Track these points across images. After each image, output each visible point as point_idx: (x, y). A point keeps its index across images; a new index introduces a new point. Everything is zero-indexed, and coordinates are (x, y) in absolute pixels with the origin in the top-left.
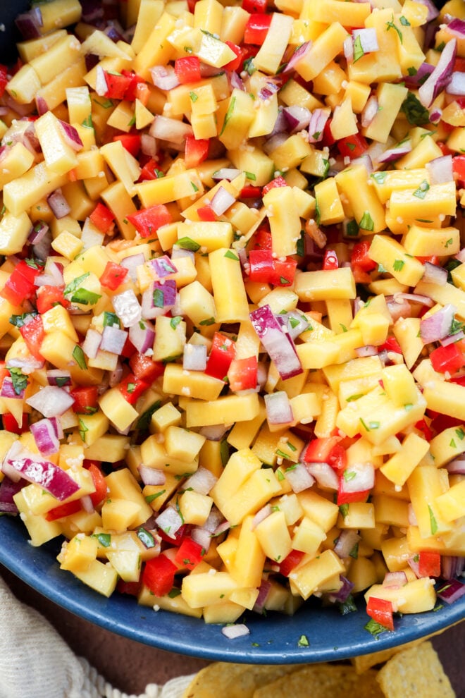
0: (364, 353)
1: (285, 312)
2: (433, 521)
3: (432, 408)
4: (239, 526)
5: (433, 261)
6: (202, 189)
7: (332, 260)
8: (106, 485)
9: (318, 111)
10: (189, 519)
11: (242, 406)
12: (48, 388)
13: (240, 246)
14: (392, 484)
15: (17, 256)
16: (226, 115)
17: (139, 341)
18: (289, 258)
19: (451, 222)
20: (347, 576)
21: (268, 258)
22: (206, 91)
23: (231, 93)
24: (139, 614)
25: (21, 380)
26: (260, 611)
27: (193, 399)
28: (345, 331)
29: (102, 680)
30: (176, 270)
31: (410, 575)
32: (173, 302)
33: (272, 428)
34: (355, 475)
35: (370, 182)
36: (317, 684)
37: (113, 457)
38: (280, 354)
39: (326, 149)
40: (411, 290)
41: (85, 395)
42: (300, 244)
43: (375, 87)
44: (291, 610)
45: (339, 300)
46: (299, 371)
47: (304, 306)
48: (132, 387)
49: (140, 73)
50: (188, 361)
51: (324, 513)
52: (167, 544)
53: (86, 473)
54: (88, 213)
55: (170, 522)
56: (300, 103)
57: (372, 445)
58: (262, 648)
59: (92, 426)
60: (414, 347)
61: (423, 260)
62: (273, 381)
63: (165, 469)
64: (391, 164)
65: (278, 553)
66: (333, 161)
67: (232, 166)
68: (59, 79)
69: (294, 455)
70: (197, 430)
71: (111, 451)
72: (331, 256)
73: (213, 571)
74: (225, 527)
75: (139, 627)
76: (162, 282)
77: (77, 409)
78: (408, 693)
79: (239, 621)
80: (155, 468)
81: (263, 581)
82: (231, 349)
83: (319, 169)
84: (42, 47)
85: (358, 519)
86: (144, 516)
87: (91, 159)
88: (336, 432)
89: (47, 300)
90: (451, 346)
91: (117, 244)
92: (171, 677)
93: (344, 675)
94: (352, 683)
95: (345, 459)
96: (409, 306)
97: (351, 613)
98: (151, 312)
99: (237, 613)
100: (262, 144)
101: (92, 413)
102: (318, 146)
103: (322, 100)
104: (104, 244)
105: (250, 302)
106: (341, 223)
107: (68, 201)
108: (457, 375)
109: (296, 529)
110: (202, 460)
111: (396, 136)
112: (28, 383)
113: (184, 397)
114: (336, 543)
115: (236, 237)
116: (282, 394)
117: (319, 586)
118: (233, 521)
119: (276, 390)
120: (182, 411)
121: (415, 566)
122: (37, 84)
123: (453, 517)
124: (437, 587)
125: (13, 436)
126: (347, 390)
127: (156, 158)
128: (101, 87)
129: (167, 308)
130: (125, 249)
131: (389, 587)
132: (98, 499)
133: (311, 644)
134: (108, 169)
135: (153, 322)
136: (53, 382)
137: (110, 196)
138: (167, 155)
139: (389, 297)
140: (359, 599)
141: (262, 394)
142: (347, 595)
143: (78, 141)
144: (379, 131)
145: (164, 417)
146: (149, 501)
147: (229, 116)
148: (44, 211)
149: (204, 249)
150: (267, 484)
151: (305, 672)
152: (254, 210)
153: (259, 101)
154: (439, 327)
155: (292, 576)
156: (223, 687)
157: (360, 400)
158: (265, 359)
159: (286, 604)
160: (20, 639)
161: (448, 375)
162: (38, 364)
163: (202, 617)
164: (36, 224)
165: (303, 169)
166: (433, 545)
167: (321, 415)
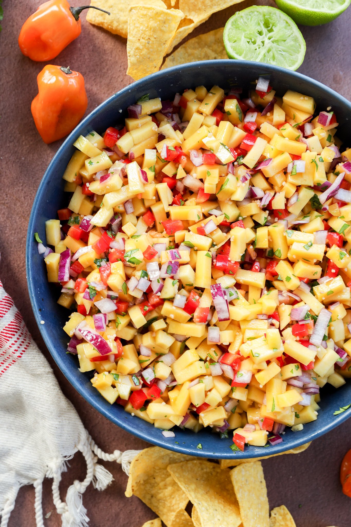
0: (261, 317)
1: (227, 288)
2: (274, 405)
3: (286, 352)
4: (182, 385)
5: (305, 280)
6: (202, 217)
7: (257, 268)
8: (122, 351)
9: (268, 192)
10: (158, 376)
11: (196, 329)
12: (106, 299)
13: (214, 251)
14: (259, 384)
15: (103, 228)
16: (222, 186)
17: (155, 288)
18: (236, 263)
19: (318, 263)
20: (227, 421)
21: (225, 260)
22: (215, 172)
23: (227, 174)
24: (124, 415)
25: (93, 292)
26: (182, 427)
27: (173, 320)
28: (255, 303)
29: (93, 442)
30: (181, 258)
31: (257, 427)
32: (176, 272)
33: (209, 343)
34: (242, 375)
35: (285, 234)
36: (200, 469)
37: (128, 338)
38: (221, 309)
39: (267, 212)
40: (291, 291)
41: (123, 306)
42: (244, 256)
43: (298, 188)
44: (197, 430)
45: (256, 287)
46: (229, 319)
47: (238, 286)
48: (147, 308)
49: (185, 151)
50: (176, 302)
51: (224, 388)
52: (145, 385)
53: (115, 344)
54: (143, 214)
55: (149, 375)
56: (260, 184)
57: (254, 363)
58: (179, 445)
59: (123, 321)
60: (285, 320)
61: (301, 279)
62: (214, 321)
63: (152, 350)
64: (296, 228)
65: (197, 403)
66: (269, 218)
67: (218, 208)
68: (143, 143)
69: (216, 358)
70: (172, 335)
71: (128, 334)
72: (257, 265)
73: (164, 403)
74: (174, 384)
75: (124, 422)
76: (173, 262)
77: (117, 312)
78: (243, 483)
79: (171, 430)
80: (147, 347)
81: (187, 414)
82: (198, 301)
83: (262, 221)
84: (138, 125)
85: (239, 395)
86: (137, 371)
87: (150, 188)
88: (238, 353)
89: (115, 257)
90: (303, 325)
91: (153, 233)
92: (127, 449)
93: (214, 468)
94: (217, 473)
95: (240, 366)
96: (289, 299)
97: (225, 438)
98: (164, 276)
99: (171, 426)
100: (237, 204)
101: (124, 315)
102: (264, 209)
103: (272, 186)
104: (147, 232)
105: (212, 278)
106: (266, 249)
107: (134, 207)
108: (302, 339)
109: (209, 393)
110: (171, 349)
111: (305, 213)
112: (97, 294)
113: (170, 318)
114: (226, 404)
115: (213, 245)
116: (217, 328)
117: (213, 422)
118: (179, 381)
119: (215, 325)
120: (166, 323)
121: (261, 423)
122: (133, 144)
123: (284, 406)
124: (269, 436)
125: (82, 317)
126: (249, 334)
127: (182, 193)
128: (164, 155)
129: (172, 275)
130: (157, 237)
131: (246, 431)
132: (118, 357)
133: (203, 449)
134: (157, 194)
135: (164, 279)
136: (109, 297)
137: (156, 209)
138: (187, 191)
139: (280, 292)
140: (230, 433)
141: (208, 325)
142: (226, 430)
143: (146, 180)
144: (295, 210)
145: (158, 325)
146: (140, 362)
147: (223, 187)
148: (121, 209)
149: (196, 248)
150: (200, 369)
151: (195, 462)
152: (225, 234)
153: (240, 183)
154: (300, 314)
155: (201, 415)
156: (153, 460)
157: (253, 341)
158: (213, 309)
159: (195, 427)
160: (61, 414)
161: (298, 338)
162: (105, 287)
163: (154, 424)
164: (116, 214)
165: (254, 218)
166: (272, 416)
167: (234, 342)
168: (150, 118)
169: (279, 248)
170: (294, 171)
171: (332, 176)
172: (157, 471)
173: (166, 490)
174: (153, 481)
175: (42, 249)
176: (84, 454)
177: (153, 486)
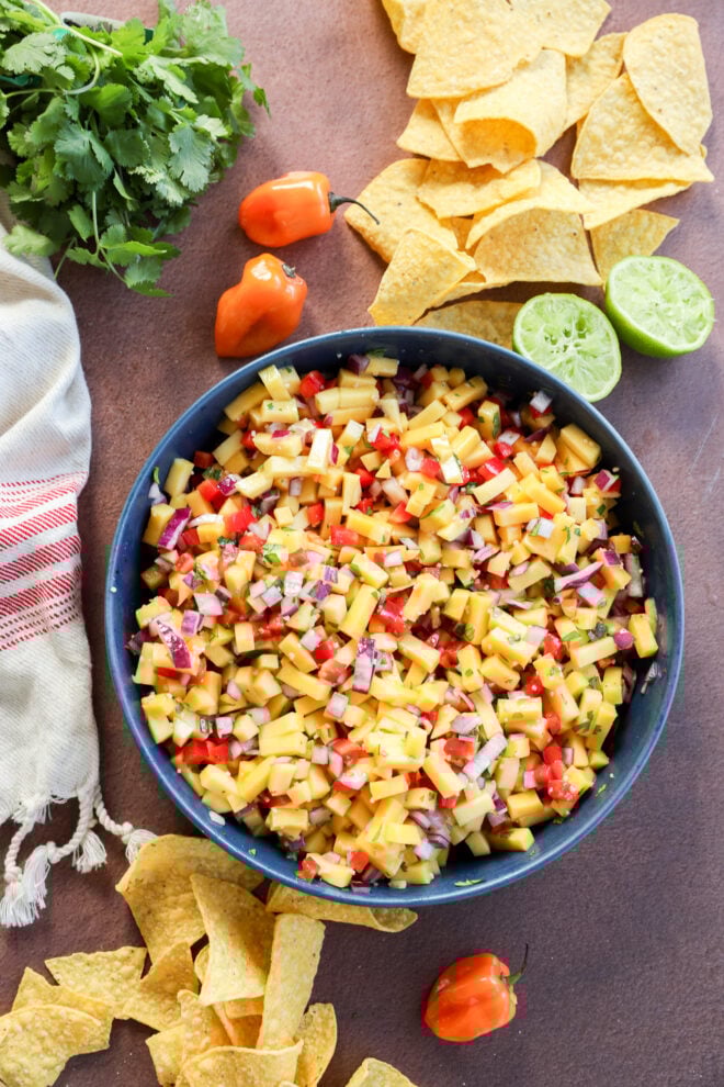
0: (410, 709)
1: (383, 651)
2: (378, 833)
3: (427, 770)
4: (263, 758)
5: (492, 685)
6: (388, 541)
7: (434, 641)
8: (204, 676)
9: (490, 546)
10: (236, 733)
12: (213, 595)
13: (385, 593)
14: (371, 796)
15: (249, 500)
16: (433, 511)
17: (286, 607)
18: (408, 621)
19: (517, 669)
20: (306, 837)
21: (396, 612)
22: (431, 489)
23: (446, 498)
24: (167, 766)
25: (200, 579)
26: (238, 819)
27: (292, 663)
28: (411, 688)
29: (100, 797)
30: (337, 582)
31: (343, 861)
32: (322, 599)
33: (325, 714)
34: (353, 775)
35: (490, 611)
36: (235, 899)
37: (218, 662)
38: (361, 675)
39: (479, 572)
40: (467, 693)
41: (231, 615)
42: (422, 618)
43: (533, 557)
44: (257, 833)
45: (421, 667)
46: (366, 693)
47: (398, 655)
48: (262, 631)
49: (402, 444)
50: (305, 639)
51: (318, 786)
52: (213, 738)
53: (199, 660)
54: (310, 505)
55: (224, 726)
56: (484, 531)
57: (376, 765)
58: (226, 837)
59: (222, 636)
60: (443, 727)
61: (486, 681)
62: (346, 687)
63: (244, 694)
64: (510, 610)
65: (276, 790)
66: (478, 582)
67: (416, 540)
68: (351, 411)
69: (327, 739)
70: (281, 683)
71: (222, 658)
72: (435, 638)
73: (228, 774)
74: (255, 753)
76: (324, 583)
77: (219, 620)
78: (289, 941)
79: (222, 815)
80: (238, 686)
81: (253, 802)
82: (335, 651)
83: (466, 581)
84: (354, 383)
85: (337, 805)
86: (212, 712)
87: (337, 474)
88: (361, 743)
89: (249, 543)
90: (463, 742)
91: (313, 535)
92: (144, 828)
93: (256, 906)
94: (257, 915)
95: (355, 763)
96: (459, 701)
97: (291, 860)
98: (305, 596)
99: (225, 809)
100: (443, 543)
101: (226, 628)
103: (499, 540)
104: (305, 530)
105: (367, 629)
106: (456, 622)
107: (302, 490)
108: (455, 761)
109: (297, 783)
110: (270, 703)
111: (528, 594)
112: (203, 584)
113: (287, 658)
114: (314, 809)
115: (387, 585)
116: (346, 698)
117: (286, 828)
118: (262, 752)
119: (344, 693)
120: (280, 665)
121: (350, 857)
122: (336, 406)
123: (391, 839)
124: (354, 878)
125: (169, 608)
126: (385, 723)
127: (375, 499)
128: (372, 437)
129: (316, 600)
130: (317, 544)
131: (326, 859)
132: (194, 681)
133: (256, 856)
134: (341, 486)
135: (302, 602)
136: (219, 595)
137: (330, 505)
138: (383, 500)
139: (452, 687)
140: (302, 855)
141: (335, 690)
142: (296, 848)
143: (335, 460)
145: (267, 661)
146: (220, 704)
147: (434, 513)
148: (285, 485)
149: (362, 579)
150: (298, 744)
151: (233, 885)
152: (409, 577)
153: (457, 517)
154: (464, 726)
155: (274, 810)
156: (174, 857)
157: (387, 735)
158: (350, 671)
159: (256, 827)
160: (77, 732)
161: (449, 758)
162: (218, 578)
163: (201, 798)
164: (274, 489)
165: (458, 573)
166: (369, 850)
167: (361, 727)
168: (374, 382)
169: (475, 627)
170: (535, 531)
171: (584, 560)
172: (172, 877)
173: (174, 911)
174: (160, 890)
175: (155, 492)
176: (81, 807)
177: (157, 897)
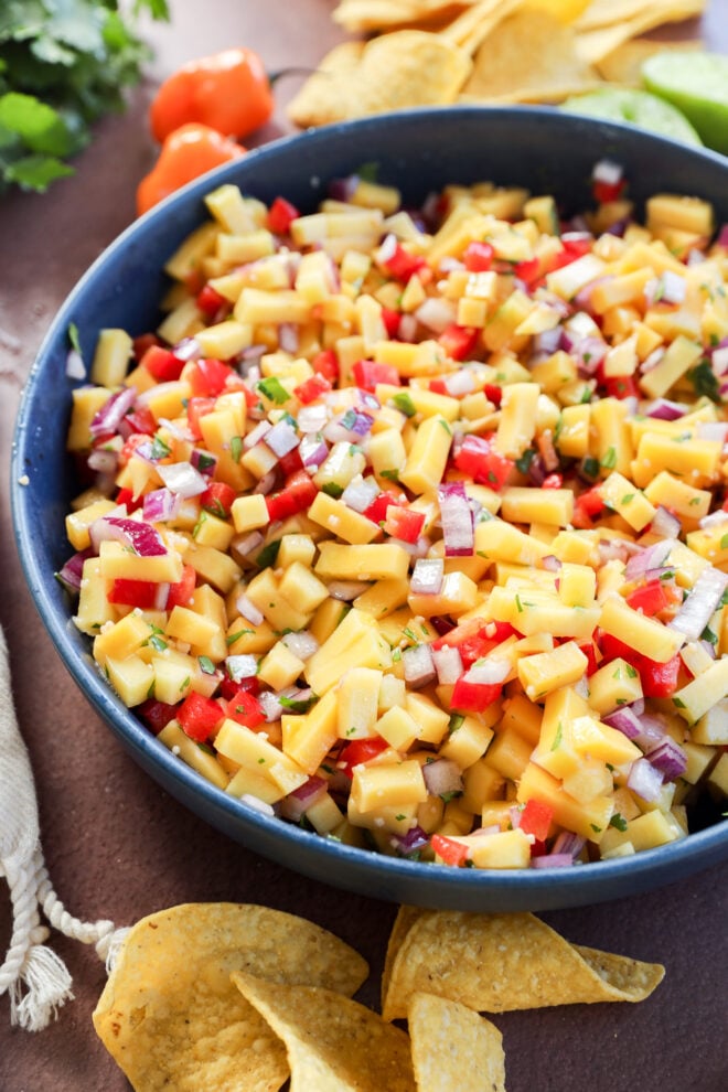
5: (670, 511)
7: (554, 484)
8: (192, 593)
10: (265, 676)
11: (390, 559)
12: (187, 465)
13: (459, 426)
15: (223, 361)
17: (308, 452)
18: (509, 457)
23: (513, 291)
31: (507, 832)
32: (363, 435)
33: (411, 608)
35: (629, 421)
36: (322, 1012)
38: (455, 531)
39: (594, 382)
41: (221, 489)
42: (527, 454)
43: (668, 339)
45: (546, 526)
46: (470, 552)
47: (503, 514)
48: (279, 498)
49: (430, 260)
57: (522, 642)
63: (267, 611)
65: (356, 734)
69: (421, 639)
70: (325, 579)
72: (554, 481)
77: (203, 501)
78: (441, 1047)
80: (255, 603)
83: (576, 396)
93: (364, 1021)
94: (371, 1037)
101: (218, 513)
102: (584, 375)
106: (580, 458)
107: (300, 340)
112: (167, 456)
114: (430, 759)
115: (461, 417)
116: (438, 566)
118: (316, 688)
121: (517, 817)
124: (536, 852)
128: (383, 265)
131: (476, 838)
135: (331, 444)
136: (196, 461)
141: (417, 558)
143: (338, 283)
144: (657, 383)
145: (296, 547)
148: (271, 335)
149: (418, 416)
152: (491, 405)
154: (649, 557)
156: (198, 953)
164: (257, 341)
165: (561, 394)
169: (613, 443)
172: (200, 999)
173: (213, 1065)
174: (181, 1030)
175: (76, 367)
176: (14, 897)
177: (176, 1048)
